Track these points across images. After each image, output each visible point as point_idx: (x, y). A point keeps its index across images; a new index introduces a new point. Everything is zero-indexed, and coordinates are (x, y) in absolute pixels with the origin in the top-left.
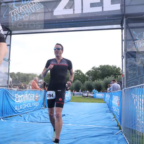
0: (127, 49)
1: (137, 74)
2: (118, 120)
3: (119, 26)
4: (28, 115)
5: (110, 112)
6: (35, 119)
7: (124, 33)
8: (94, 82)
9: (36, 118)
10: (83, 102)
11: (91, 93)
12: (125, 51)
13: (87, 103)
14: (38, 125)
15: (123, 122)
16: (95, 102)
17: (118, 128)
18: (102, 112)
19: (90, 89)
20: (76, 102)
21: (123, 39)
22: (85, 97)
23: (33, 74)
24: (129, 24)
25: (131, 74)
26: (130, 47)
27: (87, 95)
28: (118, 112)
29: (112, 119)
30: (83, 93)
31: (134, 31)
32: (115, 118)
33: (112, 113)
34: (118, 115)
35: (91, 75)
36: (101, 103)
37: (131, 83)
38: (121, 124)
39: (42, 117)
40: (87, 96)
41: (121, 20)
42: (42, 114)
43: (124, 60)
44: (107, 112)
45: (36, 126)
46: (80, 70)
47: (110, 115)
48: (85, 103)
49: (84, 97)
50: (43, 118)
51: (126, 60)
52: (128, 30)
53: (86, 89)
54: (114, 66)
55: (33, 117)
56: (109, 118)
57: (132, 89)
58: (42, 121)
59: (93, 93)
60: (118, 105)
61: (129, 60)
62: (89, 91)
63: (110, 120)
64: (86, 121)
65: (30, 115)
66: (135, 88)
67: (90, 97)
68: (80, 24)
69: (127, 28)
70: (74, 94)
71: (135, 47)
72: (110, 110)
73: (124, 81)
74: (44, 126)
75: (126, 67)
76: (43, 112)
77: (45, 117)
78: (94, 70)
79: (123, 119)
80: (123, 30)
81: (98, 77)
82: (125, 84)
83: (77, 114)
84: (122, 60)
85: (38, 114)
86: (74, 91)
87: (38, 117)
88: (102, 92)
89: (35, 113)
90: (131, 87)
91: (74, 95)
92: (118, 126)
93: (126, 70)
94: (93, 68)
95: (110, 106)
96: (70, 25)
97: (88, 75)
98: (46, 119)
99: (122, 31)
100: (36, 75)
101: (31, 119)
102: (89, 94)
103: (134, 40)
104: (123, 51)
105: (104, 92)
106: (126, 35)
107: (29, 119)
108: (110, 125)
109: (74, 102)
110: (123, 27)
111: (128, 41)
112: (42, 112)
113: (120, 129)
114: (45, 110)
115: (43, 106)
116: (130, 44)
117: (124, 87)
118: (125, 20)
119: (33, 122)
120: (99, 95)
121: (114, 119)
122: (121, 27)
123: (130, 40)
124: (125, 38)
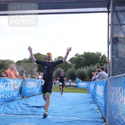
0: (114, 34)
1: (124, 62)
2: (103, 111)
3: (106, 9)
4: (3, 107)
5: (94, 103)
6: (12, 111)
7: (111, 17)
8: (77, 70)
9: (12, 109)
10: (65, 92)
11: (74, 82)
12: (111, 36)
13: (69, 93)
14: (15, 117)
15: (108, 114)
16: (78, 92)
17: (103, 120)
18: (85, 103)
19: (73, 77)
20: (57, 92)
21: (110, 23)
22: (68, 86)
23: (9, 60)
24: (115, 7)
25: (117, 62)
26: (117, 32)
27: (69, 84)
28: (103, 103)
29: (96, 110)
30: (65, 82)
31: (122, 15)
32: (99, 109)
33: (96, 104)
34: (103, 107)
35: (74, 63)
36: (85, 93)
37: (117, 71)
38: (105, 117)
39: (19, 108)
40: (69, 86)
41: (107, 3)
42: (19, 105)
43: (110, 46)
44: (91, 103)
45: (12, 118)
46: (62, 57)
47: (94, 106)
48: (67, 93)
49: (66, 86)
50: (20, 110)
51: (112, 46)
52: (115, 14)
53: (68, 78)
54: (99, 53)
55: (9, 109)
56: (93, 110)
57: (118, 78)
58: (19, 113)
59: (76, 83)
60: (103, 95)
61: (116, 46)
62: (72, 80)
63: (94, 111)
64: (68, 113)
65: (5, 106)
66: (121, 76)
67: (73, 86)
68: (62, 5)
69: (114, 11)
70: (55, 83)
71: (122, 32)
72: (94, 101)
73: (110, 69)
74: (21, 119)
75: (112, 54)
76: (21, 103)
77: (23, 109)
78: (78, 57)
79: (108, 110)
80: (110, 14)
81: (82, 65)
82: (111, 72)
83: (58, 105)
84: (108, 46)
85: (15, 106)
86: (55, 80)
87: (14, 108)
88: (86, 81)
89: (11, 104)
90: (118, 76)
91: (55, 85)
92: (102, 118)
93: (113, 57)
94: (77, 55)
95: (94, 97)
96: (51, 6)
97: (71, 62)
98: (24, 111)
99: (108, 15)
100: (13, 62)
101: (7, 111)
102: (72, 84)
103: (121, 25)
104: (110, 37)
105: (88, 81)
106: (113, 19)
107: (5, 111)
108: (94, 117)
109: (55, 92)
110: (110, 10)
111: (114, 26)
112: (19, 103)
113: (105, 121)
114: (22, 101)
115: (20, 96)
116: (117, 29)
117: (110, 76)
118: (111, 2)
119: (9, 114)
120: (82, 84)
121: (99, 111)
122: (107, 10)
123: (117, 25)
124: (111, 22)
